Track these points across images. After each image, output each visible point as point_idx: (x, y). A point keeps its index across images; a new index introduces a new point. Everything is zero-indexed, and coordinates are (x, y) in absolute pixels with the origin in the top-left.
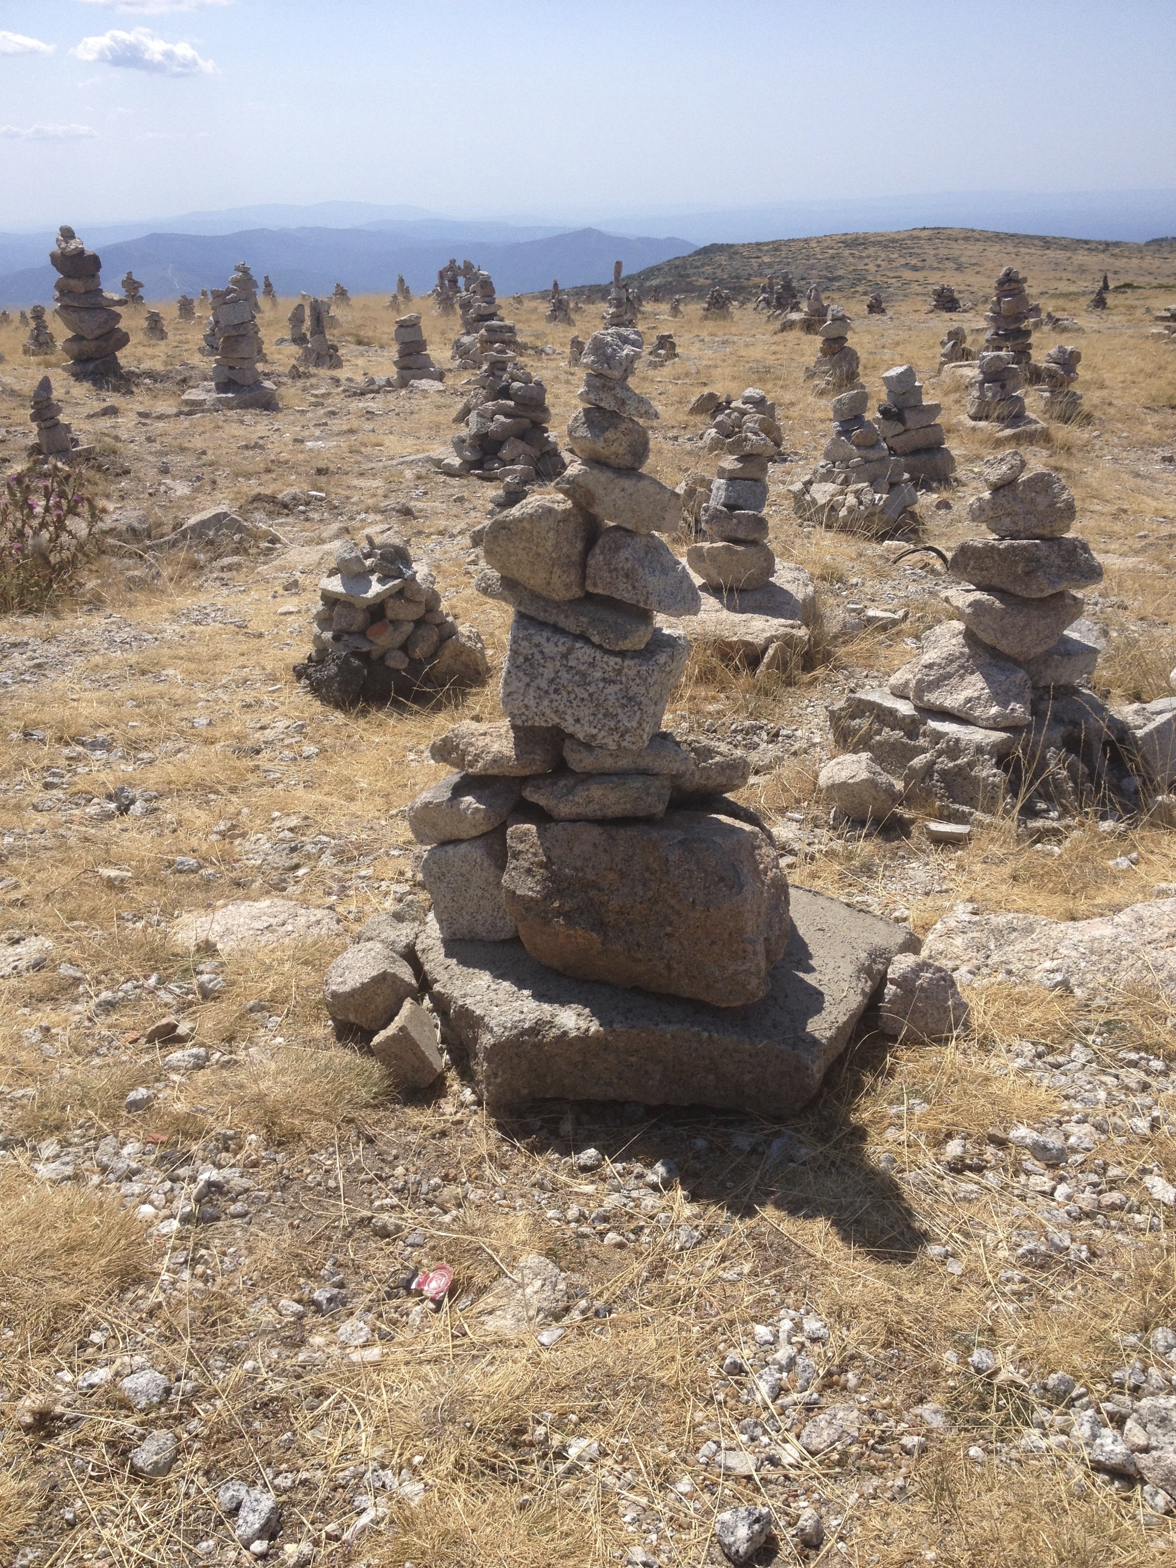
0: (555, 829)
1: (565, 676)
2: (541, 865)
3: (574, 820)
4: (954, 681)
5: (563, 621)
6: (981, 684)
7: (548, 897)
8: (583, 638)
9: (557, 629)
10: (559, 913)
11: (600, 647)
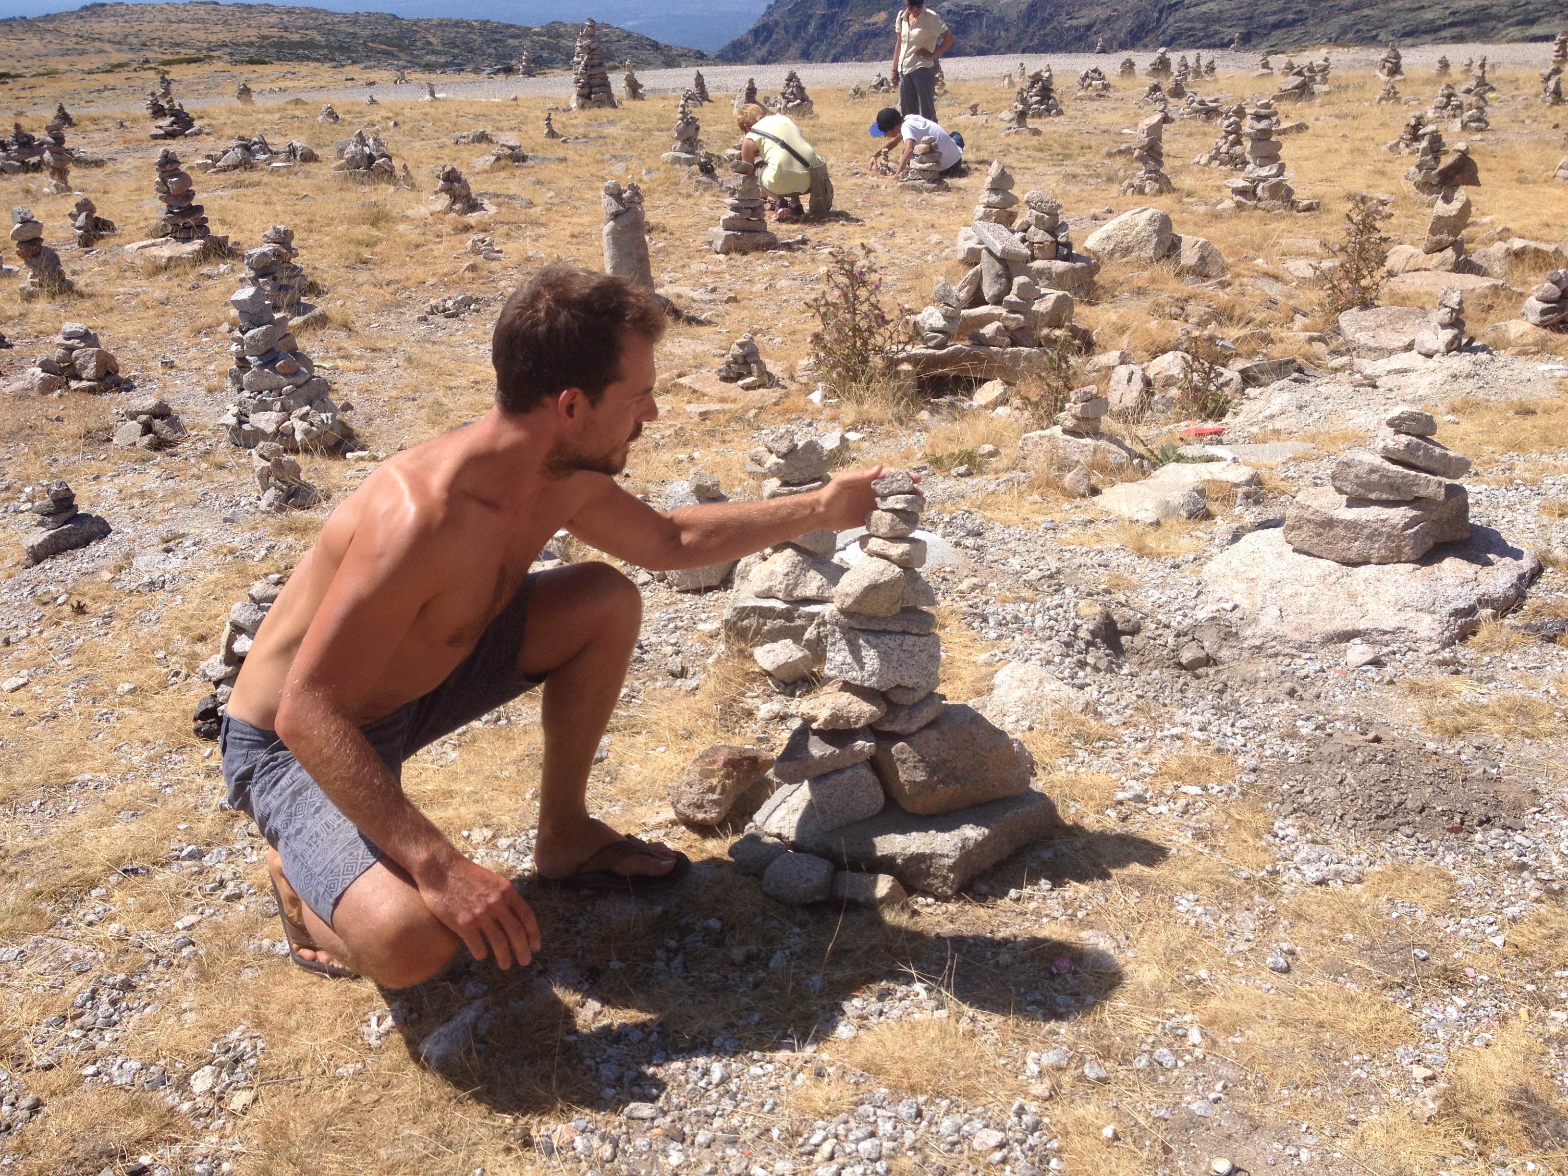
0: (916, 739)
1: (903, 655)
2: (920, 761)
3: (920, 730)
4: (802, 578)
5: (891, 627)
6: (819, 577)
7: (930, 775)
8: (904, 633)
9: (890, 632)
10: (940, 782)
11: (916, 635)
